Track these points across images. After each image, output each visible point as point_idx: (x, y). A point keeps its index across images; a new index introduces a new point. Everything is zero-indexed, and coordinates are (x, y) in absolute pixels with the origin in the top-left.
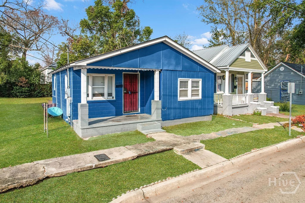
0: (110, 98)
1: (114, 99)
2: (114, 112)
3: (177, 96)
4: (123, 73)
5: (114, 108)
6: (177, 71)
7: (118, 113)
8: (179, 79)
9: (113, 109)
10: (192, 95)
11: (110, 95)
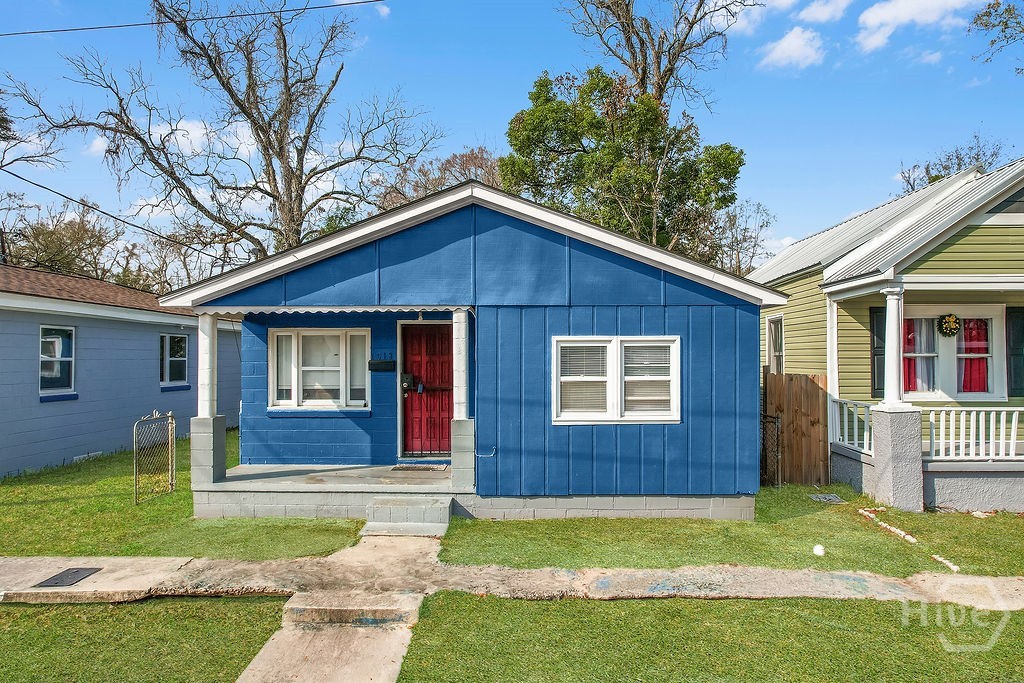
0: (357, 406)
1: (369, 409)
2: (368, 450)
3: (546, 405)
4: (400, 322)
5: (368, 438)
6: (546, 306)
7: (381, 456)
8: (555, 339)
9: (365, 442)
10: (627, 405)
11: (357, 394)
